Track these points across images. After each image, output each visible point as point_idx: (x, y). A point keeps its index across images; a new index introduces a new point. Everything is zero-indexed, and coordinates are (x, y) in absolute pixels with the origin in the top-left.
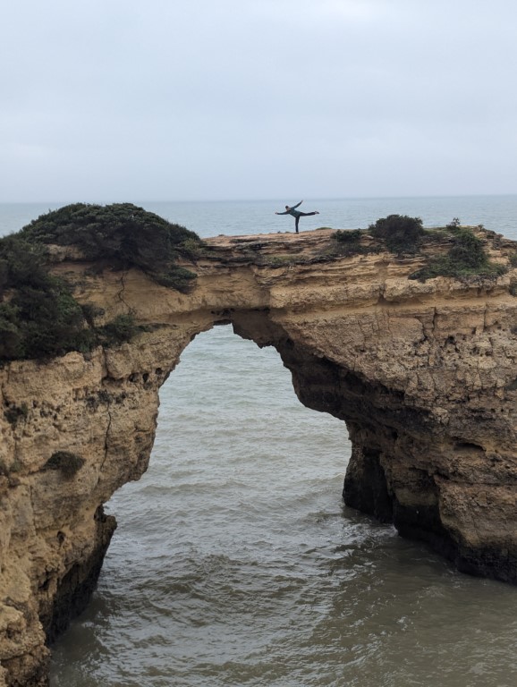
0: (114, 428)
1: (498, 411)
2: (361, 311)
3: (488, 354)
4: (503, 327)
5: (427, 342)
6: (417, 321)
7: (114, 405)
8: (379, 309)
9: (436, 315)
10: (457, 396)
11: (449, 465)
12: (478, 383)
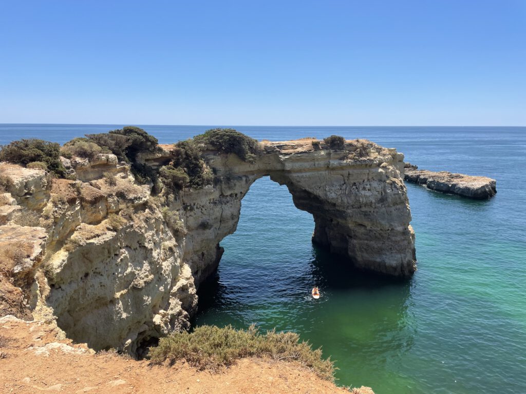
0: (224, 214)
3: (369, 190)
4: (375, 179)
6: (341, 176)
7: (223, 205)
9: (349, 174)
10: (356, 206)
12: (365, 201)
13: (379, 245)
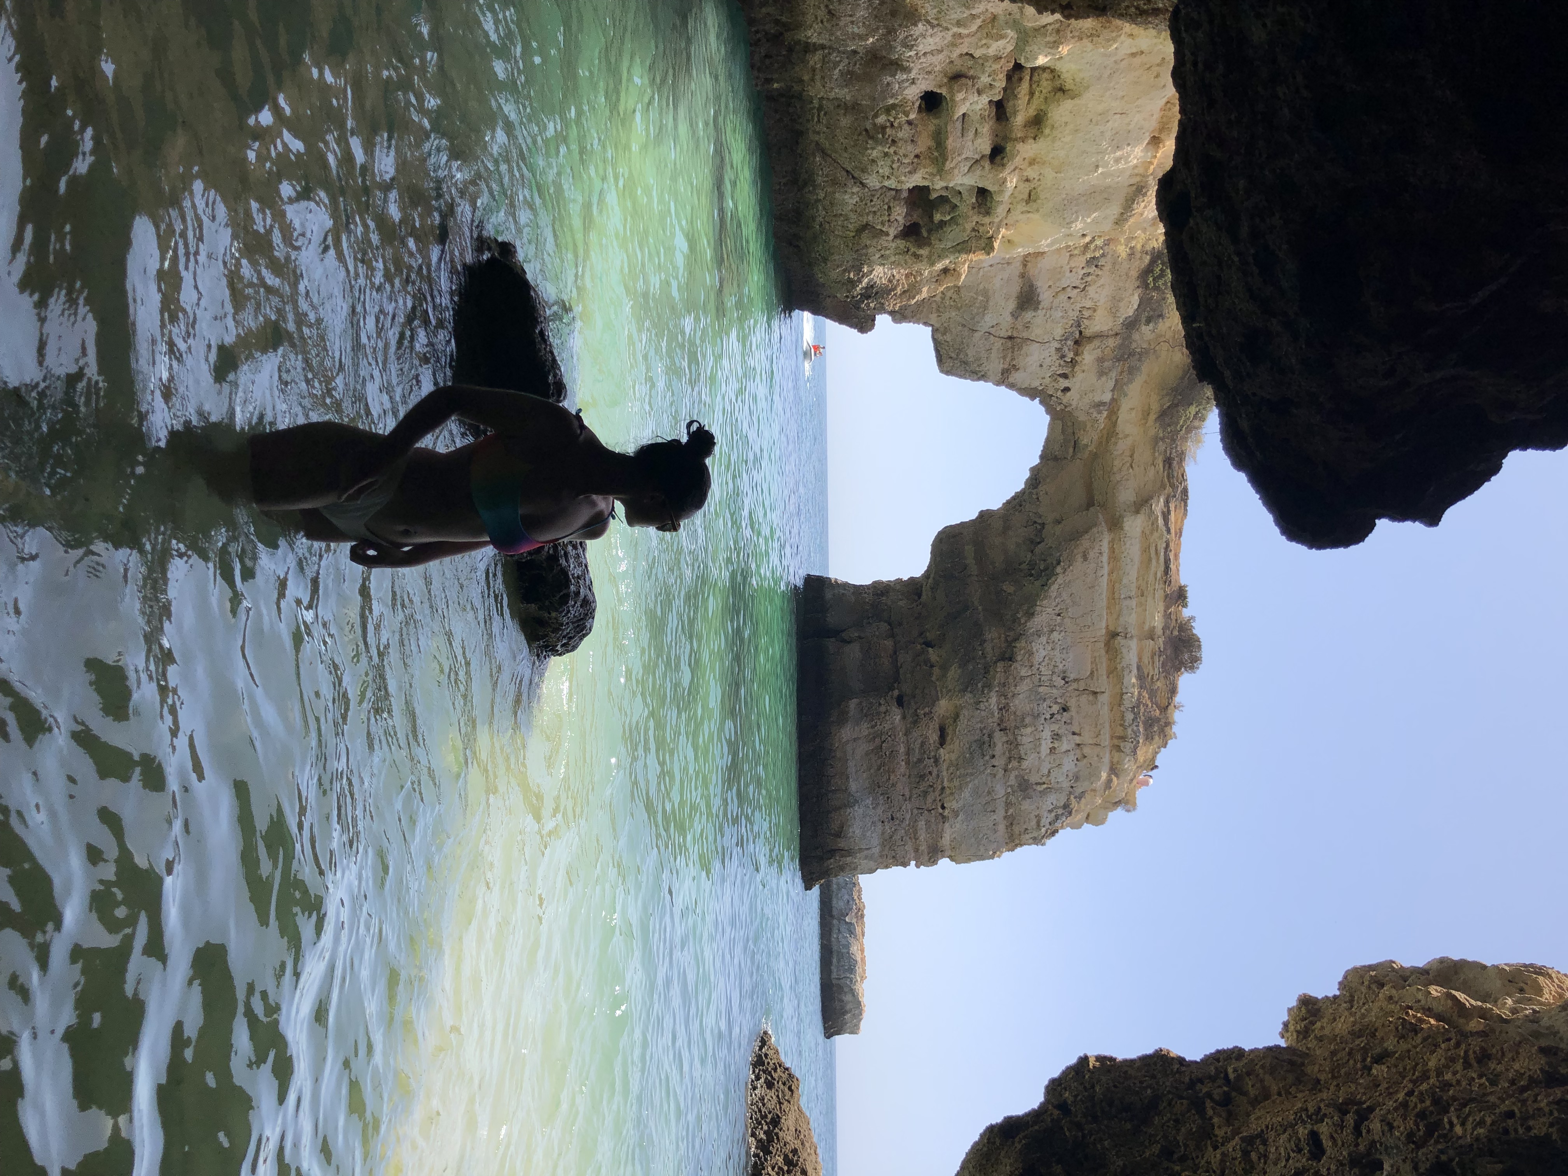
1: (993, 762)
2: (1104, 614)
4: (1080, 764)
5: (1063, 683)
6: (1088, 672)
8: (1102, 633)
10: (1007, 718)
11: (925, 710)
13: (898, 787)
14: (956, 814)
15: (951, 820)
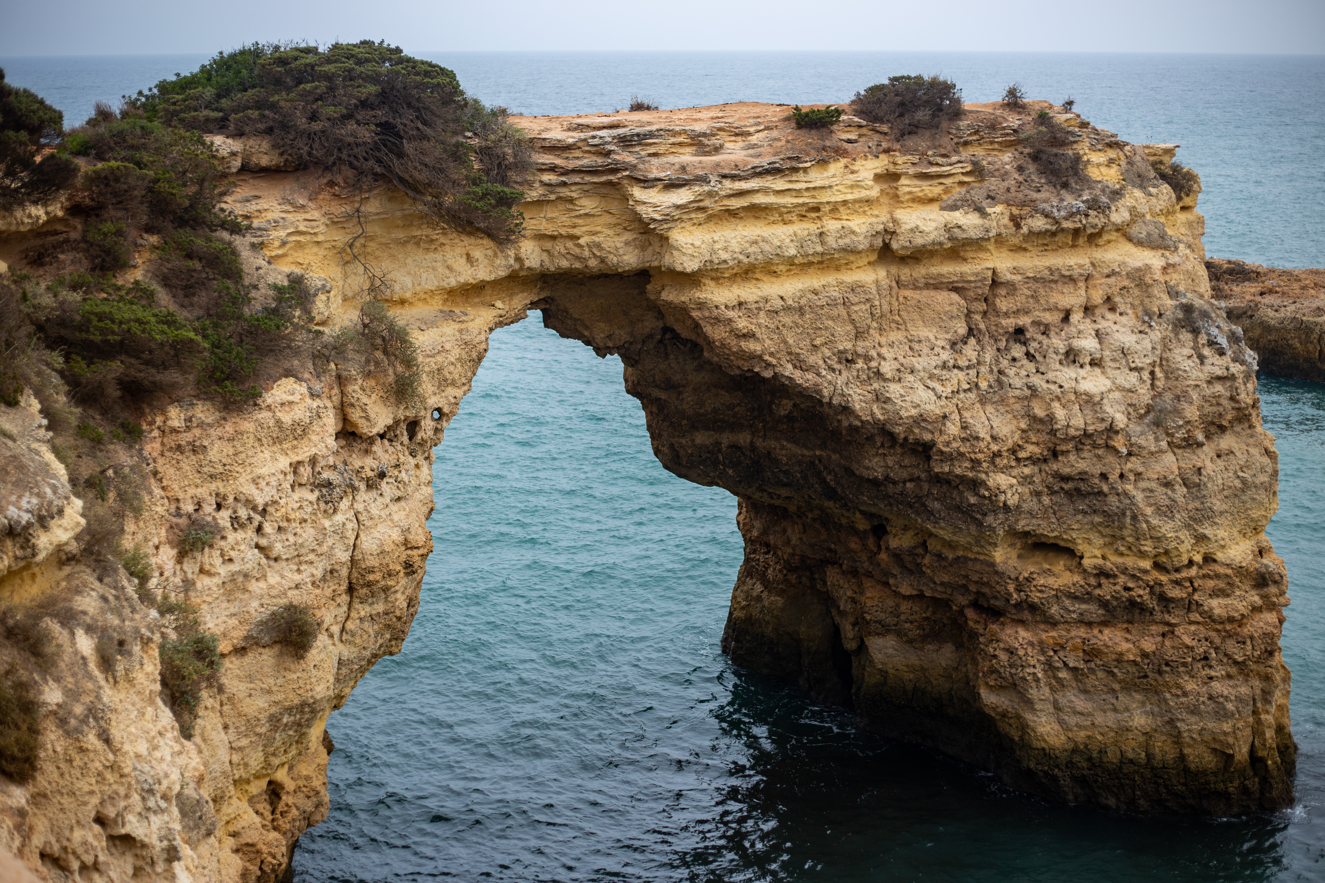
0: (368, 543)
1: (1114, 477)
2: (849, 277)
3: (1094, 363)
4: (1122, 308)
5: (972, 341)
6: (955, 297)
7: (363, 495)
8: (881, 273)
9: (994, 284)
10: (1032, 449)
11: (1011, 588)
12: (1078, 421)
13: (1149, 645)
14: (1201, 539)
15: (1212, 548)
